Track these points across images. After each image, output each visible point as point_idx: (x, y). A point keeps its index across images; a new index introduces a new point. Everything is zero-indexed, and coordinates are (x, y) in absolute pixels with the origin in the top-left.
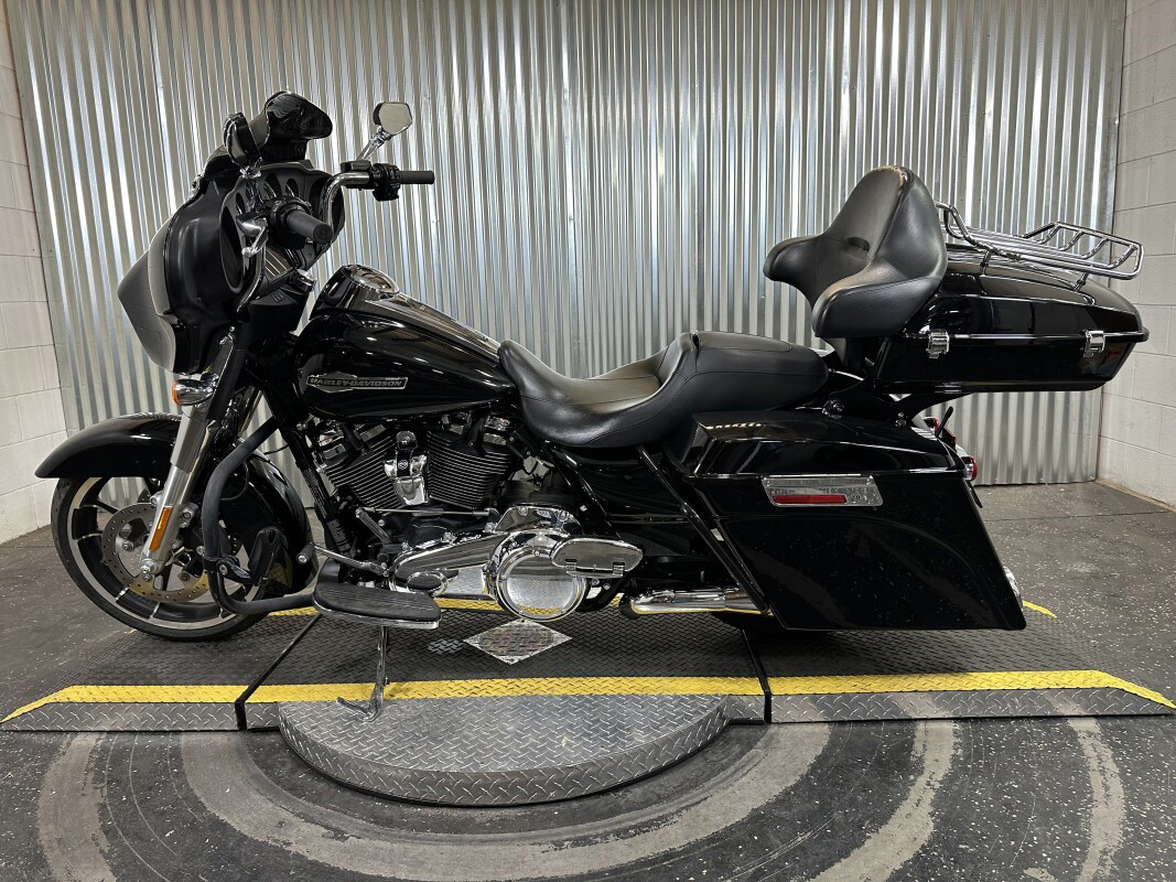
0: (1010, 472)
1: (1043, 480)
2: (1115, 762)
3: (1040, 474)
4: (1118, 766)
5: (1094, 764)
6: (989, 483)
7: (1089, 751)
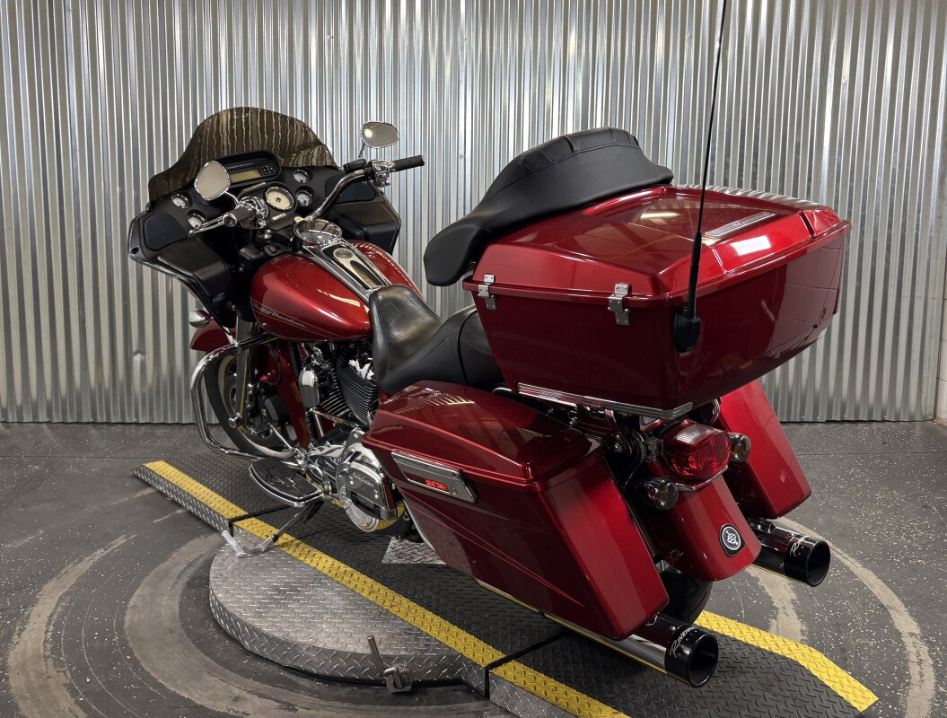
0: (857, 411)
1: (887, 418)
2: (930, 656)
3: (884, 413)
4: (932, 658)
5: (913, 657)
6: (838, 419)
7: (910, 648)
